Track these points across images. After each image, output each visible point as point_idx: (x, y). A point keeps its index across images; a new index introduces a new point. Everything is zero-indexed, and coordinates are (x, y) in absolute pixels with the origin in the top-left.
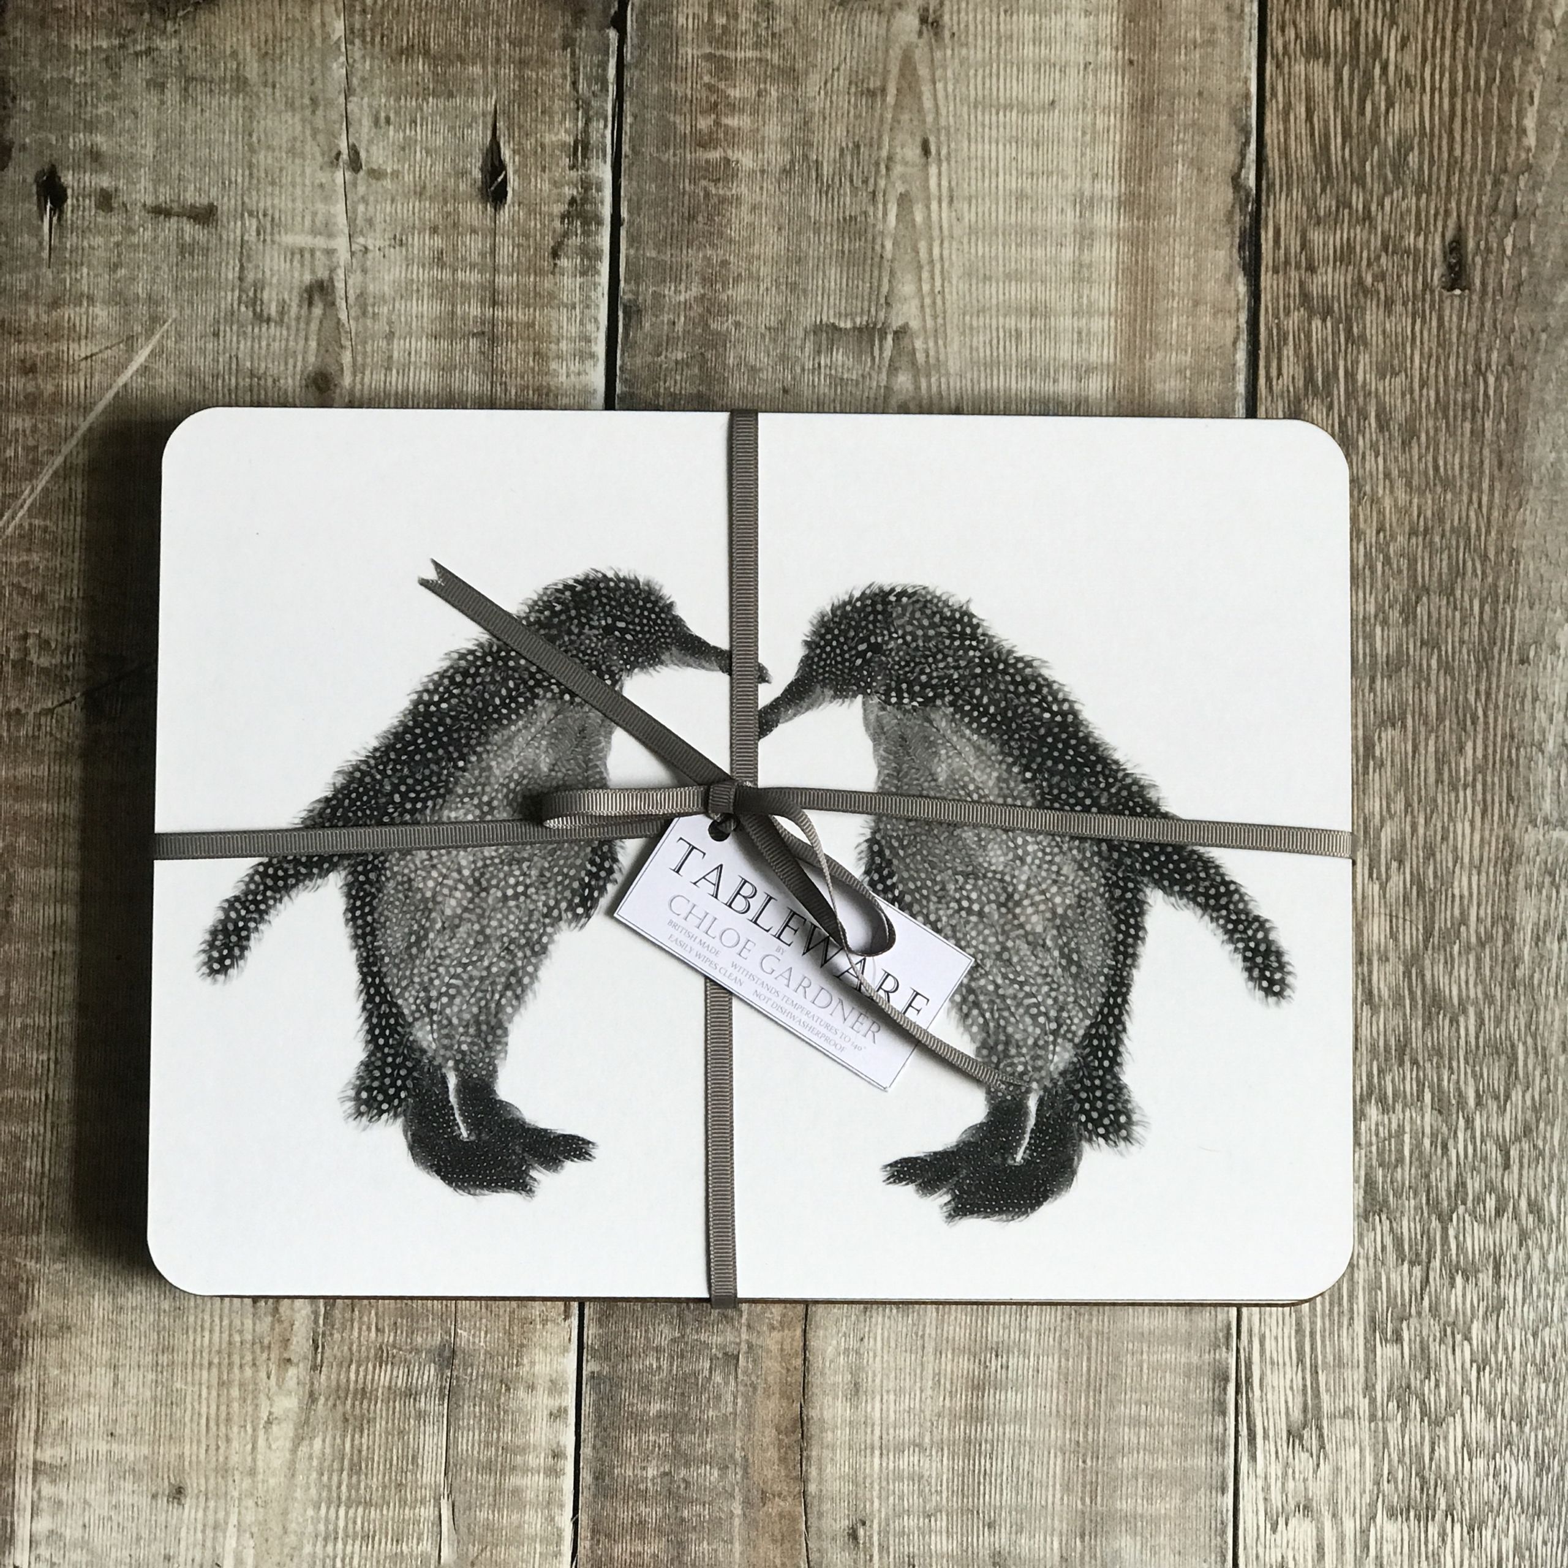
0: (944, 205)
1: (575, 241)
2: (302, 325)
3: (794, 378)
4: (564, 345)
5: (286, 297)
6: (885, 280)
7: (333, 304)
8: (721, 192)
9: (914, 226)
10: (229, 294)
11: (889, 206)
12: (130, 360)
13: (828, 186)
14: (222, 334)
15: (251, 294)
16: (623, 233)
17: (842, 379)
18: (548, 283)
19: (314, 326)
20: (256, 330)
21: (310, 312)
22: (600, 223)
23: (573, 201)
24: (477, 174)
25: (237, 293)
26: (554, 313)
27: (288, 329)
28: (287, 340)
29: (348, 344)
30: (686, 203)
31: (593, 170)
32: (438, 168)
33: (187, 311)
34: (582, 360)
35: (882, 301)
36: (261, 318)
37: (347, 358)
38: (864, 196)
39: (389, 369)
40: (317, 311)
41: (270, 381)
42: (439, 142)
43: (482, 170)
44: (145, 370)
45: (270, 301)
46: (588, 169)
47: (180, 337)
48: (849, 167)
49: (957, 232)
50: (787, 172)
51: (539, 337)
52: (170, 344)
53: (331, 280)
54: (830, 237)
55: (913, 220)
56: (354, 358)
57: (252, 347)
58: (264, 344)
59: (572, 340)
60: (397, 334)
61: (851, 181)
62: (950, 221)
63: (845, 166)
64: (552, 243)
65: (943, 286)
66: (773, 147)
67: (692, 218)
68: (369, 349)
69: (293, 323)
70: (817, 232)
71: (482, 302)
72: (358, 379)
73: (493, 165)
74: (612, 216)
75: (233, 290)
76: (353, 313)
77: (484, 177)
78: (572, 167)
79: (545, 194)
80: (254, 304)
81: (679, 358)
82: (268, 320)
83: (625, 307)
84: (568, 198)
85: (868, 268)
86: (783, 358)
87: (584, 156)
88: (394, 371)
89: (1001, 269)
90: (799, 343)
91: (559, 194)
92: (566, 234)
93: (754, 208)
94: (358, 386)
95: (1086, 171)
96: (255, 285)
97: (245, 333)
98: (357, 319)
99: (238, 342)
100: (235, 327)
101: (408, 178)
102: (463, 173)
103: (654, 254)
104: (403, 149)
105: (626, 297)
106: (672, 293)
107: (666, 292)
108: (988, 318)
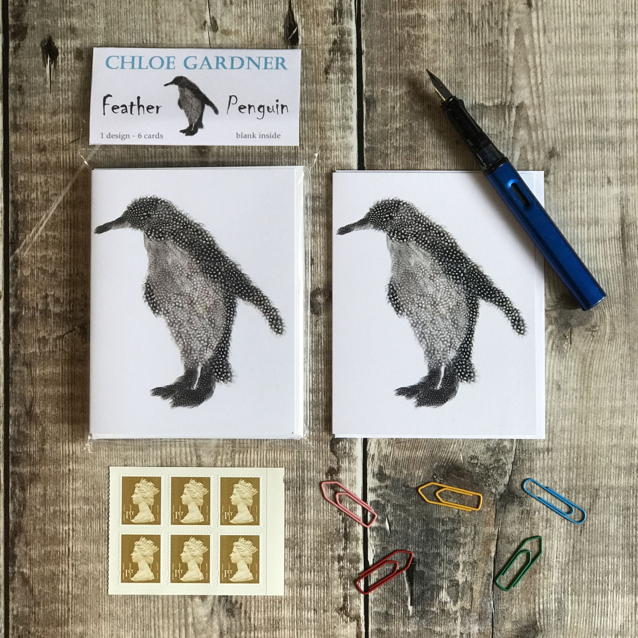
0: (541, 34)
1: (338, 64)
4: (334, 122)
6: (510, 78)
8: (417, 33)
9: (525, 47)
11: (510, 37)
13: (476, 27)
16: (363, 58)
18: (323, 88)
22: (350, 54)
23: (335, 42)
24: (282, 30)
26: (327, 105)
30: (398, 40)
31: (345, 25)
32: (260, 27)
34: (344, 130)
35: (509, 90)
38: (496, 32)
42: (260, 13)
43: (284, 27)
46: (342, 24)
48: (487, 16)
49: (549, 48)
50: (453, 20)
51: (320, 118)
54: (479, 56)
55: (524, 44)
59: (338, 119)
61: (489, 23)
62: (544, 43)
63: (485, 16)
64: (324, 66)
65: (542, 79)
66: (445, 6)
67: (401, 48)
70: (471, 53)
73: (290, 24)
74: (357, 50)
77: (285, 32)
78: (334, 23)
79: (319, 39)
81: (398, 126)
83: (367, 99)
84: (332, 41)
85: (500, 72)
87: (340, 17)
89: (574, 69)
91: (327, 39)
92: (332, 61)
93: (435, 41)
95: (620, 11)
101: (244, 34)
102: (274, 29)
103: (381, 69)
104: (240, 18)
105: (367, 94)
106: (392, 91)
107: (389, 90)
108: (568, 97)
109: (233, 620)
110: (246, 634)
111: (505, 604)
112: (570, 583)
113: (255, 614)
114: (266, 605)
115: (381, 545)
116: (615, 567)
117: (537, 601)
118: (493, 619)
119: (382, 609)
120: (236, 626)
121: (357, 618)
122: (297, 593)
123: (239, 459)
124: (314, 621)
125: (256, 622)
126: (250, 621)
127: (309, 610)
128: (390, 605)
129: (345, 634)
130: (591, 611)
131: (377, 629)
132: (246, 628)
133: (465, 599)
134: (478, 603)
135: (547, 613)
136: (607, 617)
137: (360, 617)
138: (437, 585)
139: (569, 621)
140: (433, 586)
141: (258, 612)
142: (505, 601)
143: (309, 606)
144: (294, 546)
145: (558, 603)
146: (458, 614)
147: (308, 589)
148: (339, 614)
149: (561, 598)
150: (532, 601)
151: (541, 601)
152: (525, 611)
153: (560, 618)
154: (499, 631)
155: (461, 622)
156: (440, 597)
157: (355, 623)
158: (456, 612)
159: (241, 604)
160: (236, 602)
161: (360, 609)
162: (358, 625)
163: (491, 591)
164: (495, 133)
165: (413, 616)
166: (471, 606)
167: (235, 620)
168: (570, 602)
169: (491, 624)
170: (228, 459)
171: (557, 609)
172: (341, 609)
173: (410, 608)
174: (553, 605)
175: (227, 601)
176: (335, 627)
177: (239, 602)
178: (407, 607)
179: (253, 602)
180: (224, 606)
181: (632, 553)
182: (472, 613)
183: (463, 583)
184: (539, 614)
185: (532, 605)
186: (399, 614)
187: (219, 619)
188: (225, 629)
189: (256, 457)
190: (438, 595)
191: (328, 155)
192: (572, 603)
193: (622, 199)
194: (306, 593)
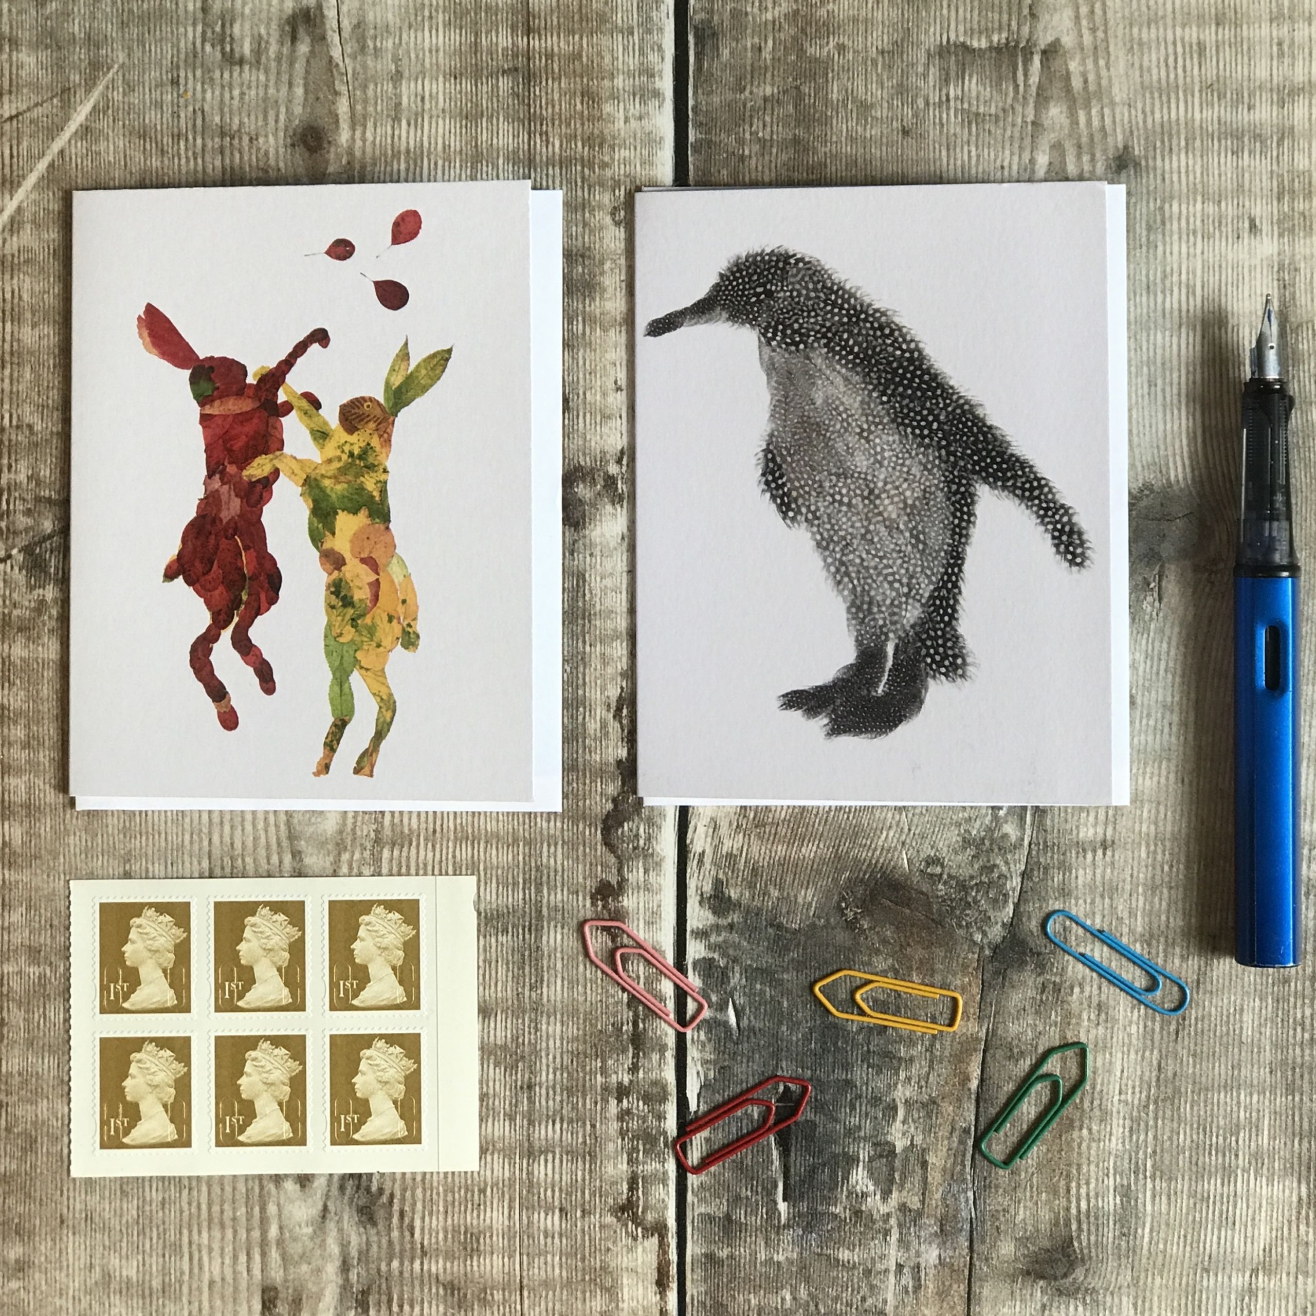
2: (284, 66)
3: (916, 115)
4: (619, 82)
5: (263, 31)
7: (323, 38)
10: (190, 29)
12: (67, 119)
14: (182, 81)
15: (218, 29)
17: (977, 115)
18: (596, 3)
19: (300, 66)
20: (226, 75)
21: (293, 51)
25: (199, 28)
26: (605, 41)
27: (267, 72)
28: (266, 87)
29: (343, 89)
33: (137, 53)
34: (644, 100)
35: (1026, 11)
36: (232, 60)
37: (343, 107)
39: (396, 119)
40: (303, 48)
41: (246, 139)
44: (85, 131)
45: (242, 38)
47: (130, 88)
51: (587, 71)
52: (117, 96)
53: (320, 7)
56: (352, 108)
57: (222, 95)
58: (236, 93)
59: (630, 74)
60: (406, 74)
68: (370, 93)
69: (273, 64)
71: (514, 28)
72: (358, 134)
75: (194, 25)
76: (348, 50)
80: (222, 42)
81: (768, 93)
82: (241, 62)
83: (696, 28)
86: (902, 90)
88: (404, 123)
90: (920, 69)
94: (359, 143)
96: (223, 18)
97: (212, 79)
98: (354, 57)
99: (204, 91)
100: (199, 73)
105: (698, 17)
106: (756, 10)
107: (749, 9)
108: (1161, 30)
109: (373, 1231)
110: (402, 1264)
111: (1000, 1199)
112: (1149, 1150)
113: (423, 1219)
114: (450, 1198)
115: (715, 1062)
116: (1254, 1114)
117: (1073, 1191)
118: (971, 1232)
119: (718, 1208)
120: (379, 1247)
121: (660, 1229)
122: (521, 1170)
123: (391, 860)
124: (561, 1235)
125: (426, 1237)
126: (412, 1235)
127: (549, 1209)
128: (736, 1200)
129: (632, 1265)
130: (1197, 1215)
131: (706, 1256)
132: (402, 1251)
133: (908, 1185)
134: (938, 1196)
135: (1097, 1218)
136: (1233, 1229)
137: (665, 1226)
138: (845, 1154)
139: (1146, 1239)
140: (835, 1156)
141: (431, 1214)
142: (1001, 1191)
143: (550, 1200)
144: (517, 1061)
145: (1122, 1196)
146: (893, 1221)
147: (546, 1161)
148: (619, 1219)
149: (1129, 1185)
150: (1062, 1192)
151: (1083, 1191)
152: (1045, 1215)
153: (1125, 1230)
154: (987, 1260)
155: (900, 1240)
156: (853, 1179)
157: (655, 1240)
158: (889, 1215)
159: (392, 1196)
160: (381, 1191)
161: (666, 1207)
162: (663, 1246)
163: (968, 1169)
164: (993, 111)
165: (787, 1226)
166: (923, 1202)
167: (378, 1233)
168: (1149, 1194)
169: (967, 1244)
170: (364, 859)
171: (1119, 1211)
172: (622, 1209)
173: (782, 1206)
174: (1111, 1202)
175: (358, 1187)
176: (608, 1249)
177: (387, 1192)
178: (776, 1203)
179: (419, 1192)
180: (351, 1200)
181: (1294, 1081)
182: (925, 1220)
183: (905, 1149)
184: (1079, 1222)
185: (1064, 1202)
186: (756, 1221)
187: (341, 1230)
188: (354, 1253)
189: (430, 855)
190: (846, 1178)
191: (607, 159)
192: (1154, 1196)
193: (1281, 268)
194: (542, 1170)
